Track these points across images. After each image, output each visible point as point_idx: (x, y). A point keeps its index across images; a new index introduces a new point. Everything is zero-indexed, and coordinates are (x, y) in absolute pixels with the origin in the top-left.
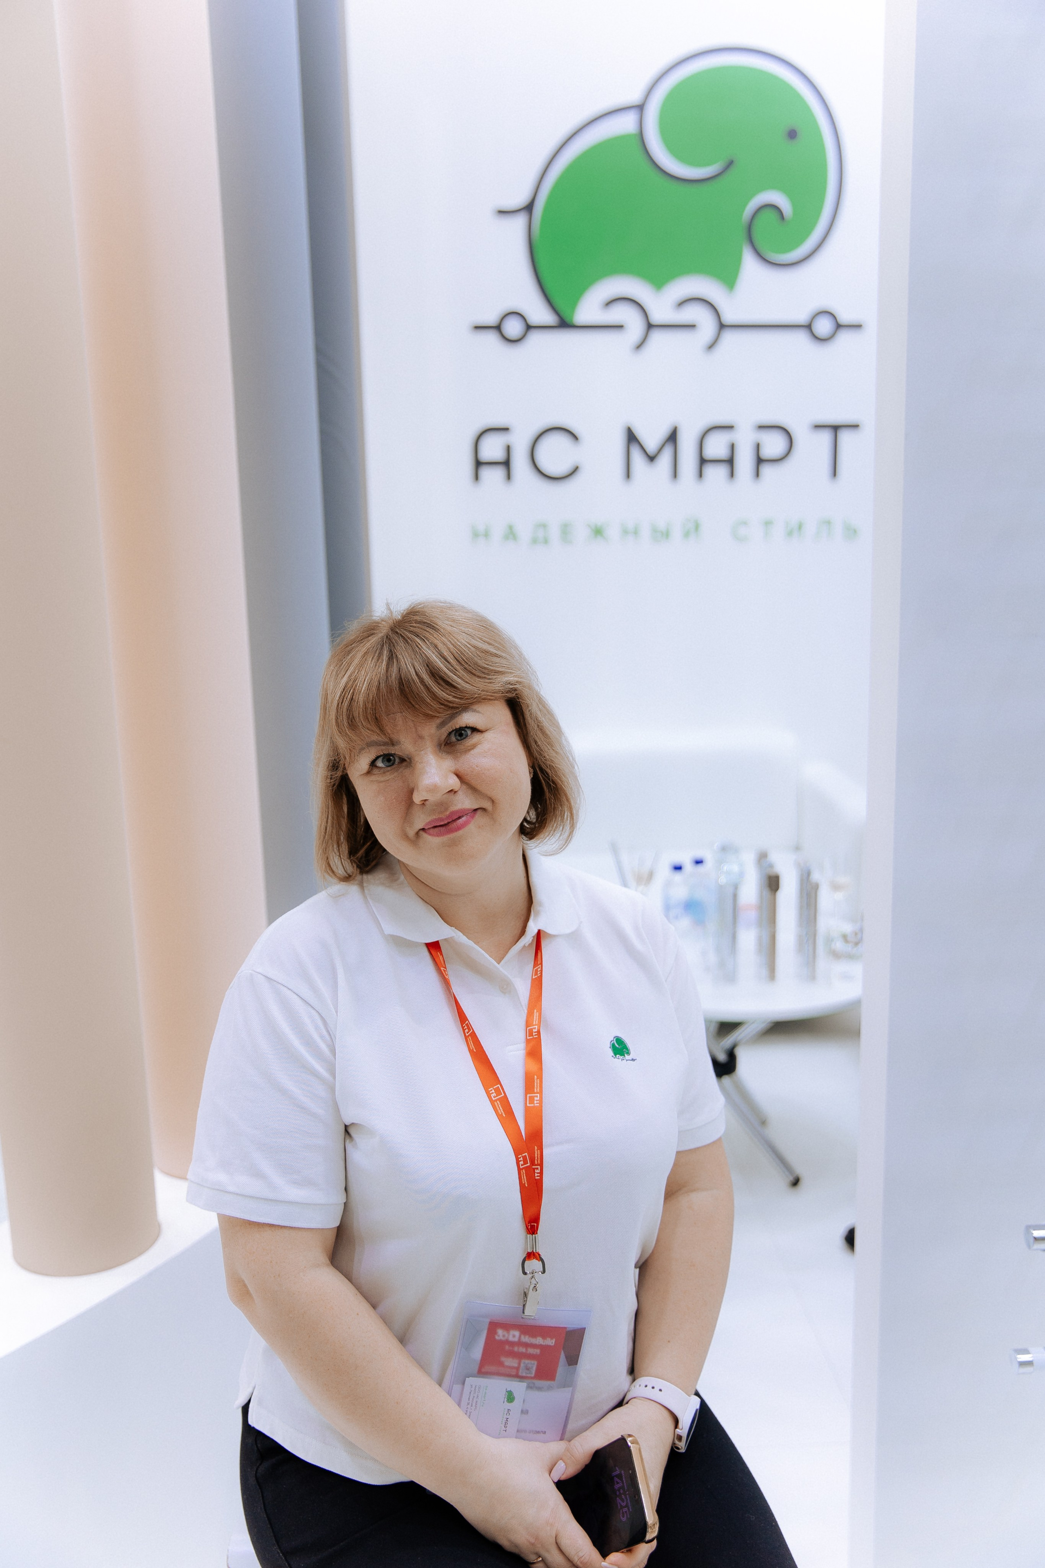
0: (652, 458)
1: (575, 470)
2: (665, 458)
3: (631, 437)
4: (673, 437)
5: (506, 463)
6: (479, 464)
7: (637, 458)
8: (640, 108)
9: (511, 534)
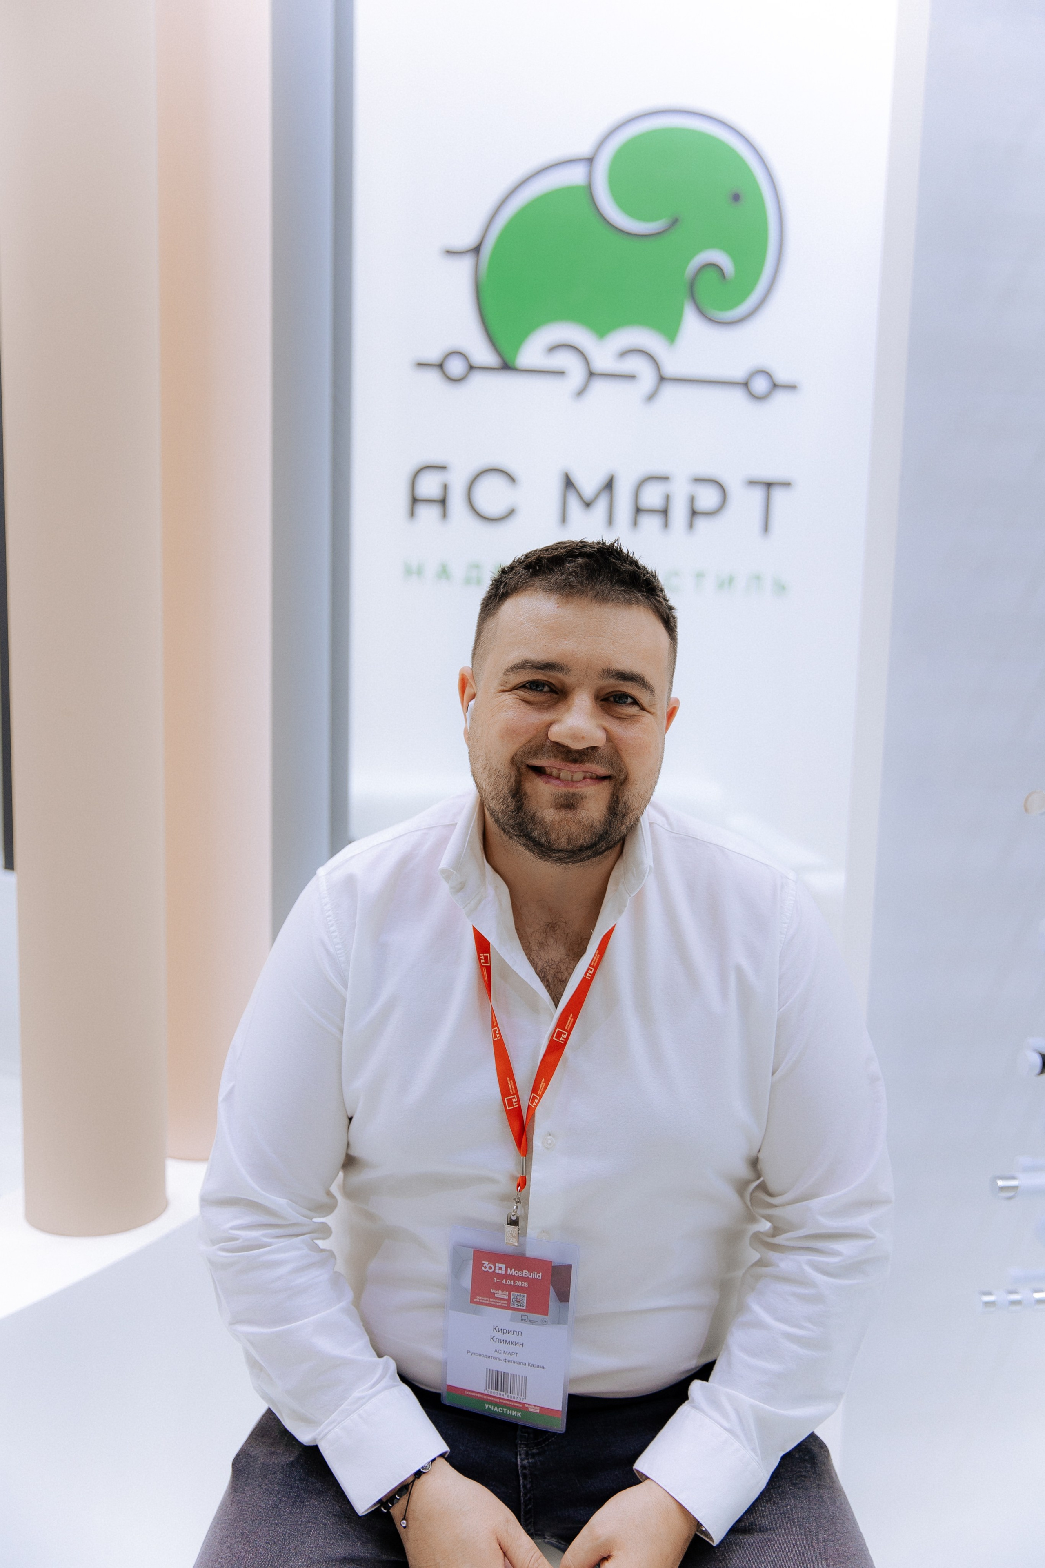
0: (588, 505)
1: (510, 513)
2: (601, 507)
3: (569, 483)
4: (609, 485)
5: (443, 502)
6: (415, 501)
7: (574, 505)
8: (590, 161)
9: (444, 573)
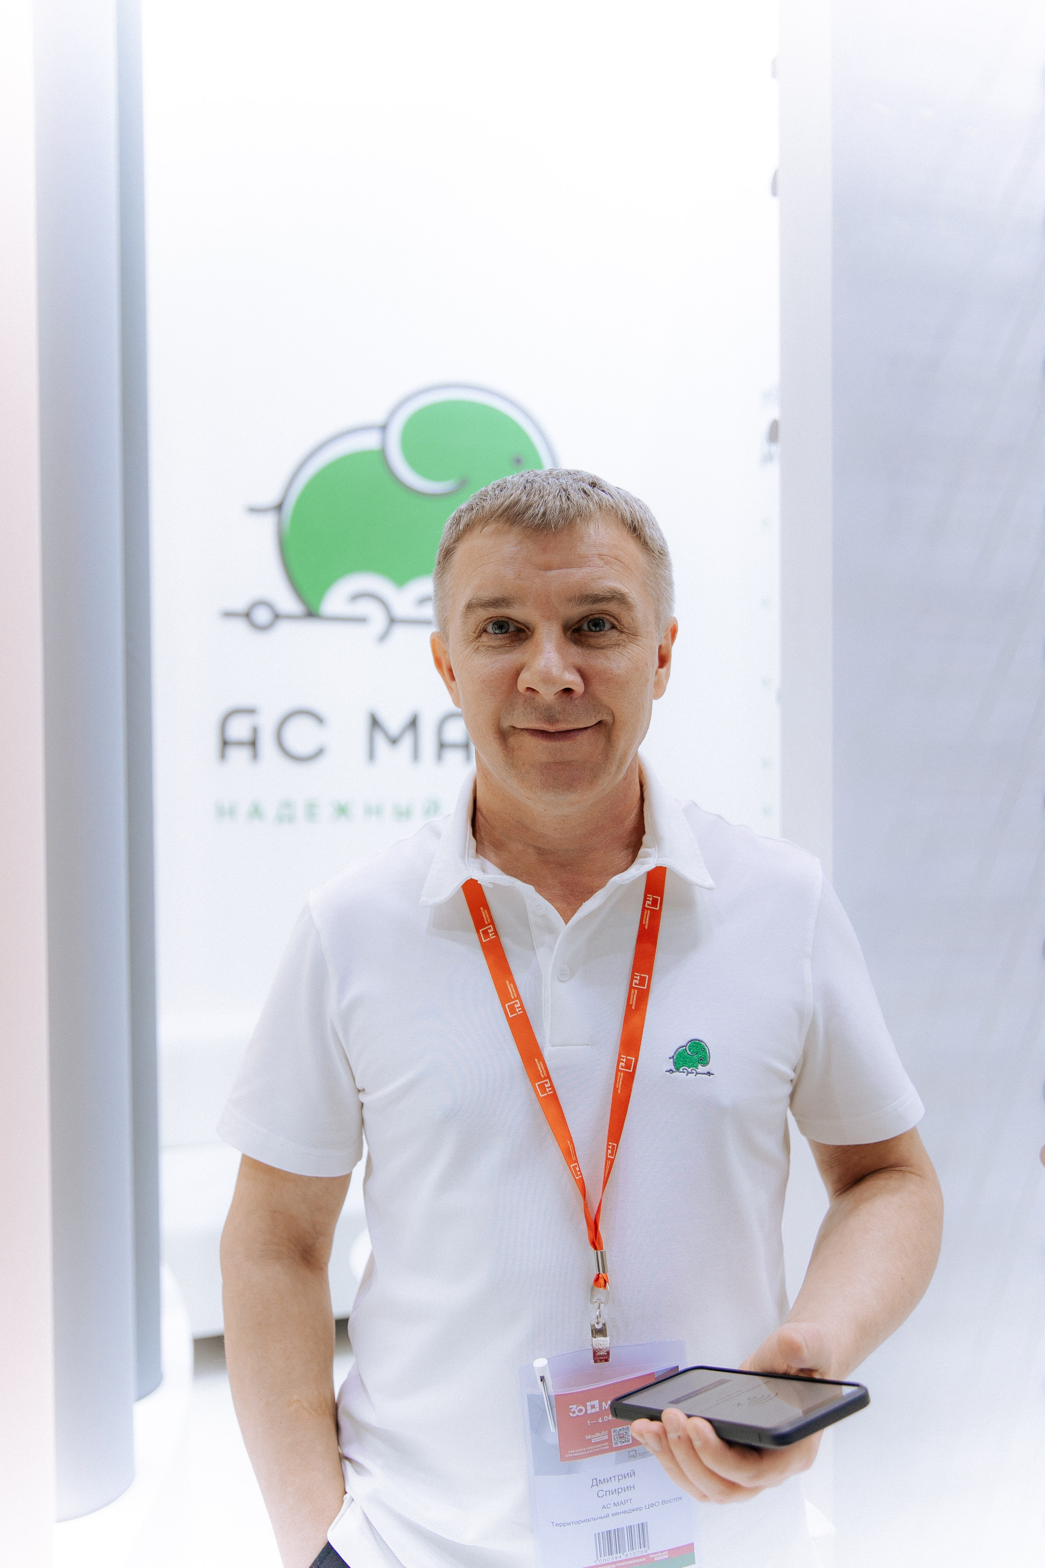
0: (394, 741)
1: (319, 753)
2: (407, 743)
3: (375, 722)
4: (413, 723)
5: (253, 744)
6: (225, 743)
7: (381, 743)
8: (383, 428)
9: (256, 812)
